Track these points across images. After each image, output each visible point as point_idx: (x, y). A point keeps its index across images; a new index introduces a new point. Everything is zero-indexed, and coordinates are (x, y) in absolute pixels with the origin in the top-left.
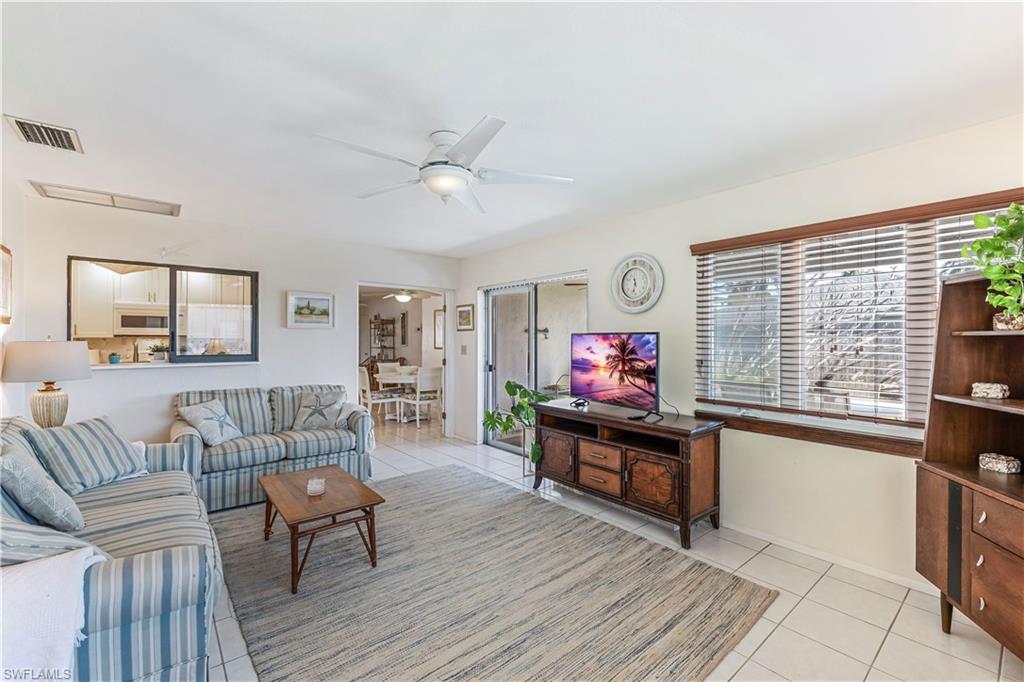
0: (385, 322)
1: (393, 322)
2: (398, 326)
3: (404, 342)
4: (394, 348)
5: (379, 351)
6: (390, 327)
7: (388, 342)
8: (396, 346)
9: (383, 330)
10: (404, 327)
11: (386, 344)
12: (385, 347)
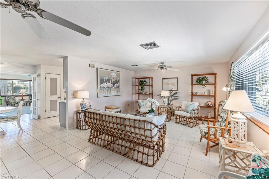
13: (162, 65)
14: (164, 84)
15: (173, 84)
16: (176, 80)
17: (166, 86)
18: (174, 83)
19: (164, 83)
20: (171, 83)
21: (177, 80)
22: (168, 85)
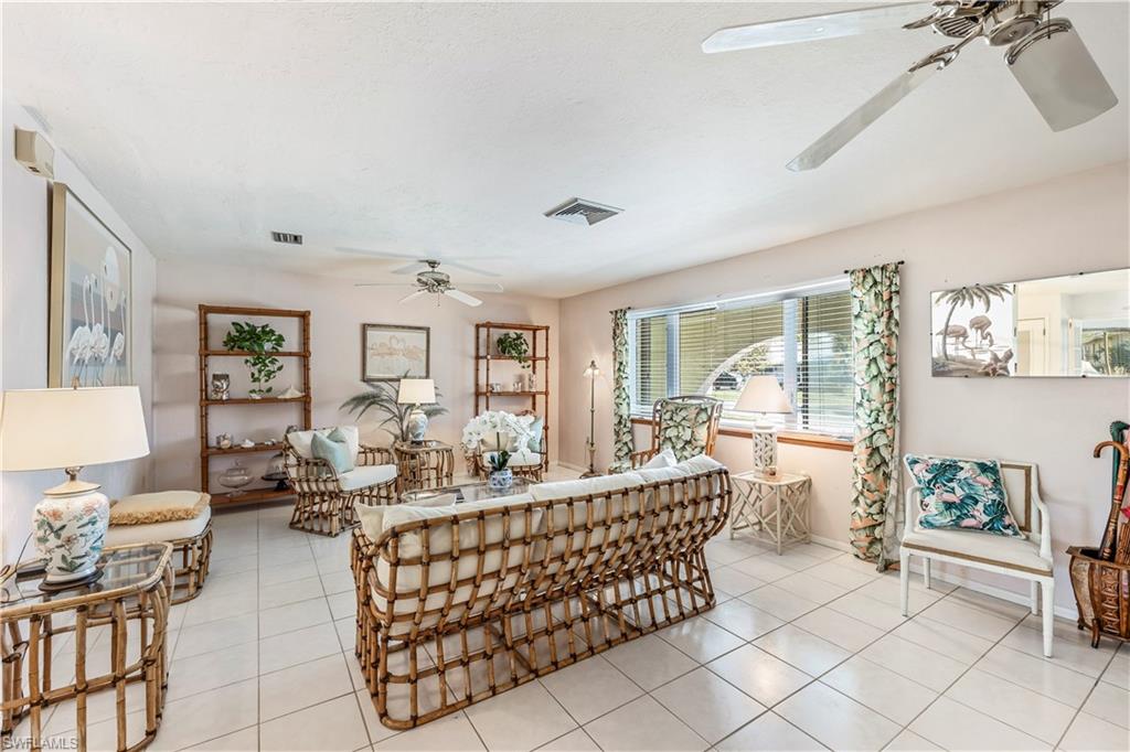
13: (431, 269)
14: (369, 353)
15: (409, 353)
16: (423, 335)
17: (379, 358)
18: (415, 347)
19: (369, 344)
20: (401, 346)
21: (425, 335)
22: (391, 354)
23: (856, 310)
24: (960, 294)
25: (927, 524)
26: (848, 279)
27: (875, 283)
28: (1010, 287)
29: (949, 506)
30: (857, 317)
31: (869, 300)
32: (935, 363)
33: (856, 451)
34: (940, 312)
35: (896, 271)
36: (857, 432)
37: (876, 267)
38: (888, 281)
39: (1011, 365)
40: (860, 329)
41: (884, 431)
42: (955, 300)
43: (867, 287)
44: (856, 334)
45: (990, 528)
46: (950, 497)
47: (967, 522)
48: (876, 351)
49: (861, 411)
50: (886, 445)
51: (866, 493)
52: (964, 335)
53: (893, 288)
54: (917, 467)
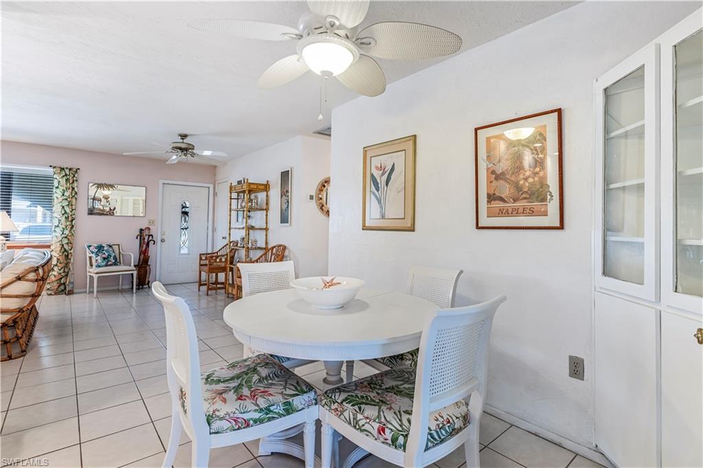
0: (253, 189)
1: (266, 187)
2: (275, 193)
3: (284, 219)
4: (266, 229)
5: (243, 233)
6: (261, 196)
7: (258, 219)
8: (270, 226)
9: (251, 200)
10: (285, 193)
11: (252, 222)
12: (252, 228)
23: (56, 184)
24: (100, 186)
25: (98, 266)
26: (51, 170)
27: (66, 175)
28: (116, 186)
29: (104, 259)
30: (57, 188)
31: (63, 181)
32: (89, 209)
33: (52, 247)
34: (92, 191)
35: (76, 172)
36: (55, 239)
37: (67, 168)
38: (71, 175)
39: (115, 212)
40: (57, 194)
41: (66, 237)
42: (98, 188)
43: (62, 175)
44: (55, 195)
45: (115, 264)
46: (104, 256)
47: (110, 263)
48: (65, 203)
49: (57, 229)
50: (68, 243)
51: (59, 264)
52: (101, 200)
53: (75, 179)
54: (91, 248)
